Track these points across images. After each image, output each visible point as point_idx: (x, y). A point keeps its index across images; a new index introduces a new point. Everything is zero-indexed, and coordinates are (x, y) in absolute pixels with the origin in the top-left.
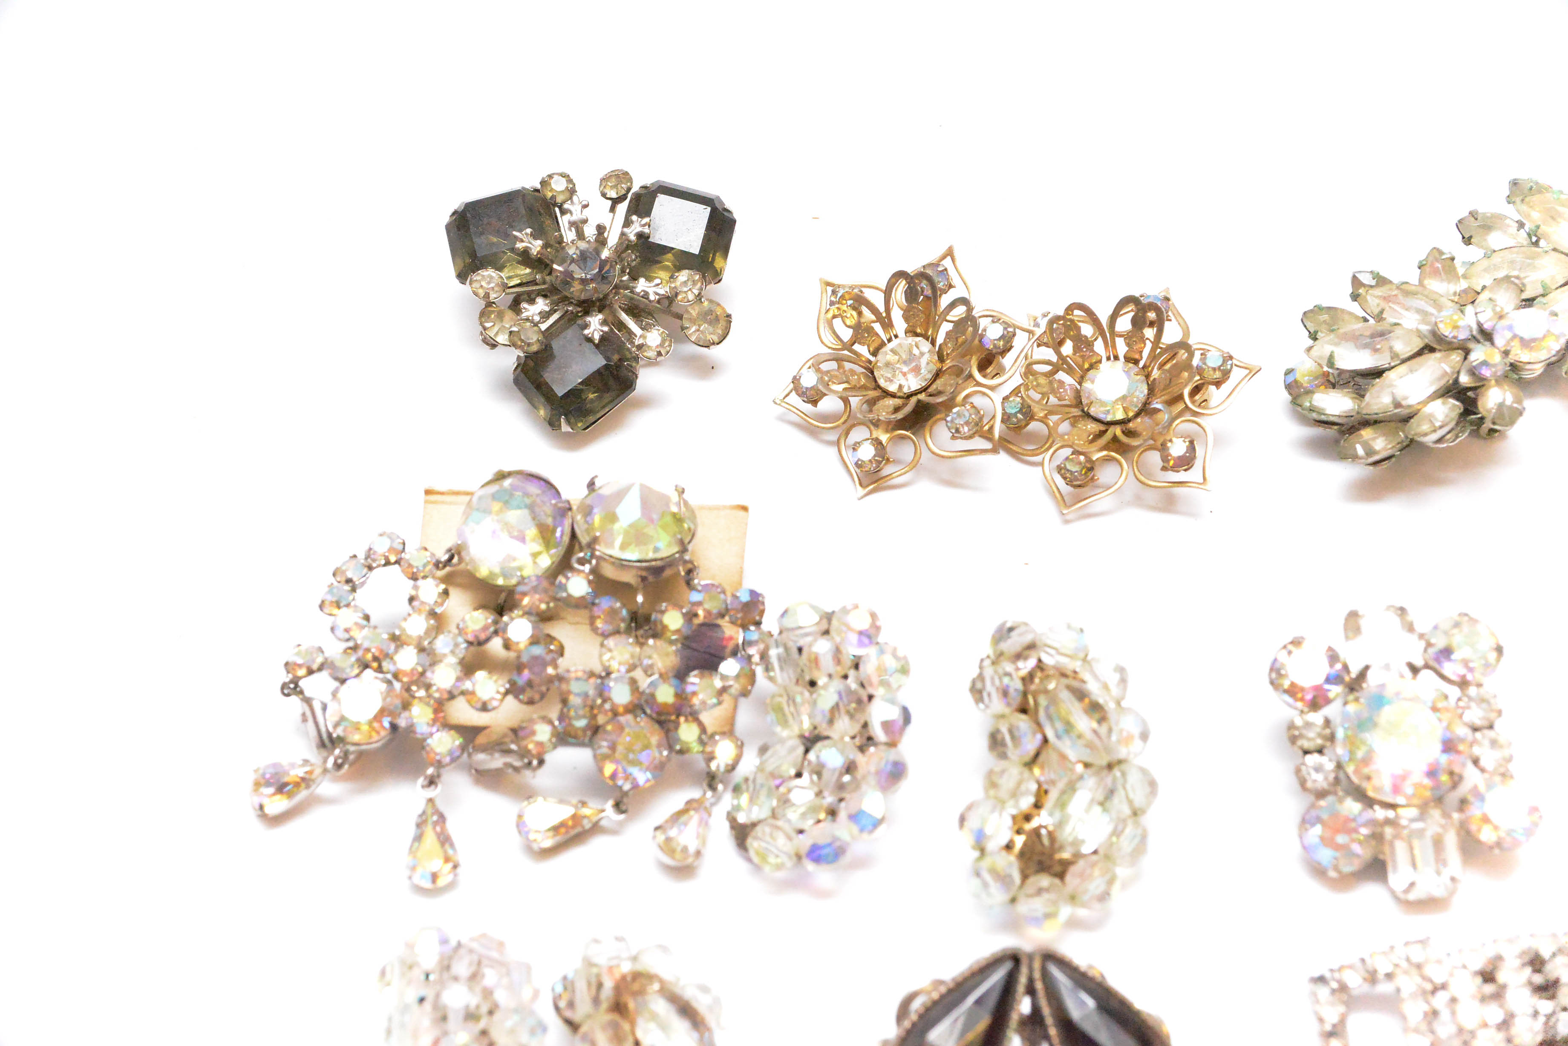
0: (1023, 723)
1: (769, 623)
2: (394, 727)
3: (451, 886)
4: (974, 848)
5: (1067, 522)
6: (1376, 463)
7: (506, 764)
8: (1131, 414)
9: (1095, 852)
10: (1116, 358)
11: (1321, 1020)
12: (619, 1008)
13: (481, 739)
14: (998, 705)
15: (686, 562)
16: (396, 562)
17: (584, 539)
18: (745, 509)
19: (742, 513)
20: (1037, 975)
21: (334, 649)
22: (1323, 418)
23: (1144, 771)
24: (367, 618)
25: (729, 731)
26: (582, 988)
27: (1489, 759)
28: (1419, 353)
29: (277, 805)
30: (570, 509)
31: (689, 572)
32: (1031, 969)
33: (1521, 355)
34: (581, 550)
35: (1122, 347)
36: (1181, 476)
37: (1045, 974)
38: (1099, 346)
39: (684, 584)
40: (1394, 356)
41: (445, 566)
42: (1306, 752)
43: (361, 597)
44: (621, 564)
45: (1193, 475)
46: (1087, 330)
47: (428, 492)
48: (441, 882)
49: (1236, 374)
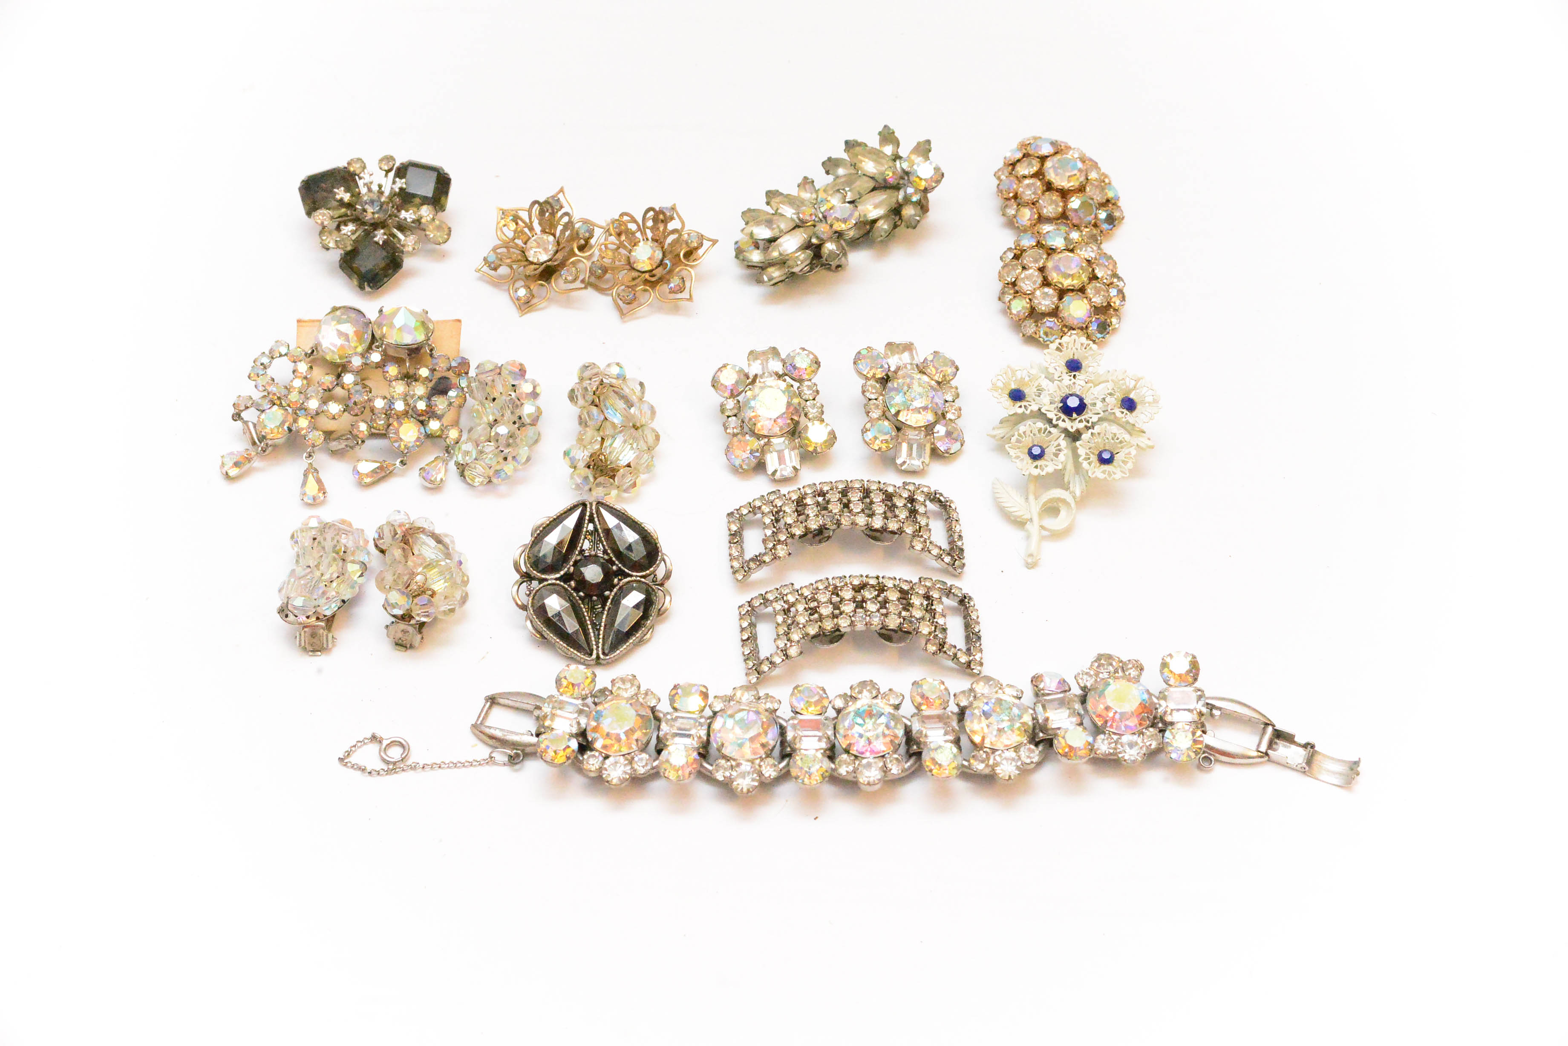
0: (594, 410)
1: (472, 373)
2: (290, 430)
3: (322, 503)
4: (570, 467)
5: (625, 322)
6: (774, 285)
7: (346, 446)
8: (654, 267)
9: (629, 466)
10: (647, 239)
11: (729, 530)
12: (405, 541)
13: (334, 436)
14: (581, 402)
15: (429, 345)
16: (286, 355)
17: (377, 336)
18: (459, 321)
19: (458, 323)
20: (594, 512)
21: (257, 395)
22: (750, 264)
23: (653, 430)
24: (273, 380)
25: (456, 423)
26: (387, 534)
27: (813, 412)
28: (794, 229)
29: (233, 472)
30: (370, 323)
31: (431, 350)
32: (591, 508)
33: (840, 226)
34: (377, 341)
35: (649, 234)
36: (680, 296)
37: (598, 511)
38: (638, 235)
39: (429, 357)
40: (781, 231)
41: (310, 356)
42: (728, 417)
43: (270, 372)
44: (397, 346)
45: (685, 295)
46: (632, 227)
47: (299, 321)
48: (318, 501)
49: (706, 244)
